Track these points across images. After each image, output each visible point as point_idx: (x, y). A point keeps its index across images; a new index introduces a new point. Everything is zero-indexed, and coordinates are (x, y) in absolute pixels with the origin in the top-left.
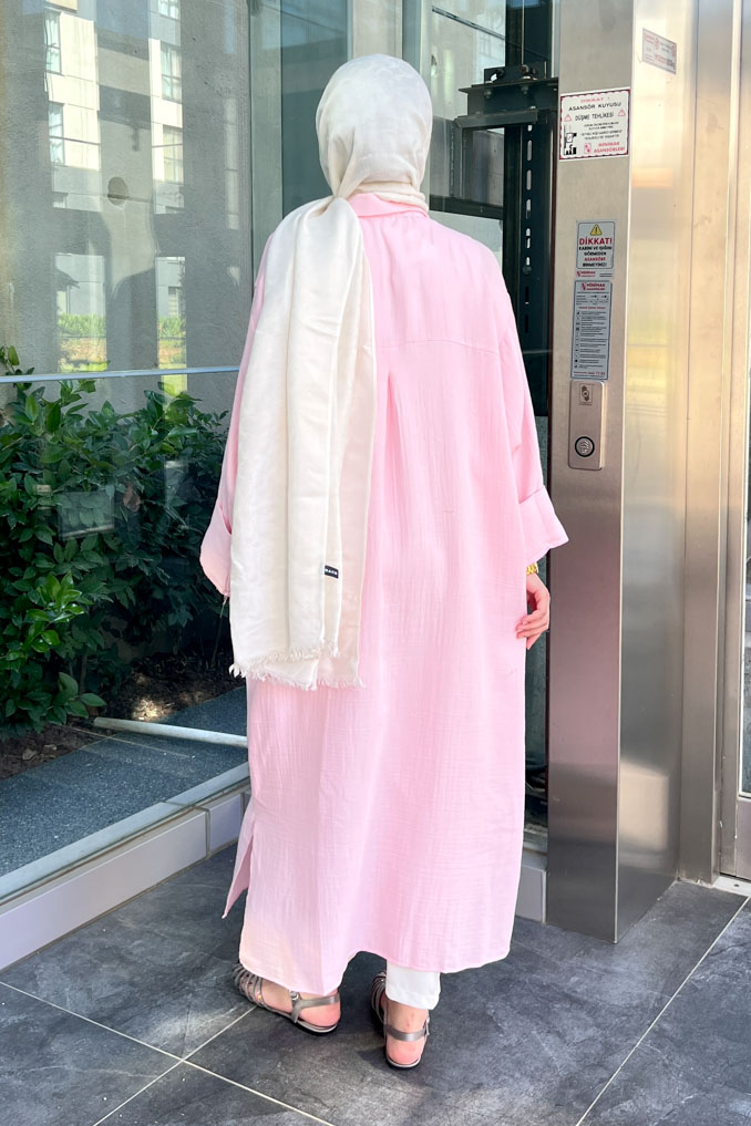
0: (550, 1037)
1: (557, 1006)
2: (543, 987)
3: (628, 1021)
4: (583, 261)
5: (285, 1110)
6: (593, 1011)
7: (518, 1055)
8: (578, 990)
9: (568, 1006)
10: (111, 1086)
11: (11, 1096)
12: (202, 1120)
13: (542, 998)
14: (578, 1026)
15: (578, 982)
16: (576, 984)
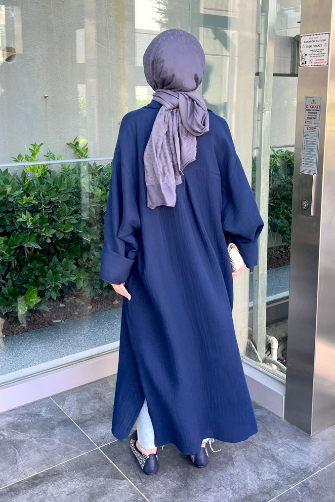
0: (254, 474)
1: (266, 460)
2: (264, 450)
3: (294, 476)
4: (307, 116)
5: (125, 479)
6: (280, 467)
7: (234, 479)
8: (280, 455)
9: (270, 461)
10: (67, 452)
11: (30, 448)
12: (92, 475)
13: (261, 455)
14: (269, 473)
15: (282, 451)
16: (280, 452)
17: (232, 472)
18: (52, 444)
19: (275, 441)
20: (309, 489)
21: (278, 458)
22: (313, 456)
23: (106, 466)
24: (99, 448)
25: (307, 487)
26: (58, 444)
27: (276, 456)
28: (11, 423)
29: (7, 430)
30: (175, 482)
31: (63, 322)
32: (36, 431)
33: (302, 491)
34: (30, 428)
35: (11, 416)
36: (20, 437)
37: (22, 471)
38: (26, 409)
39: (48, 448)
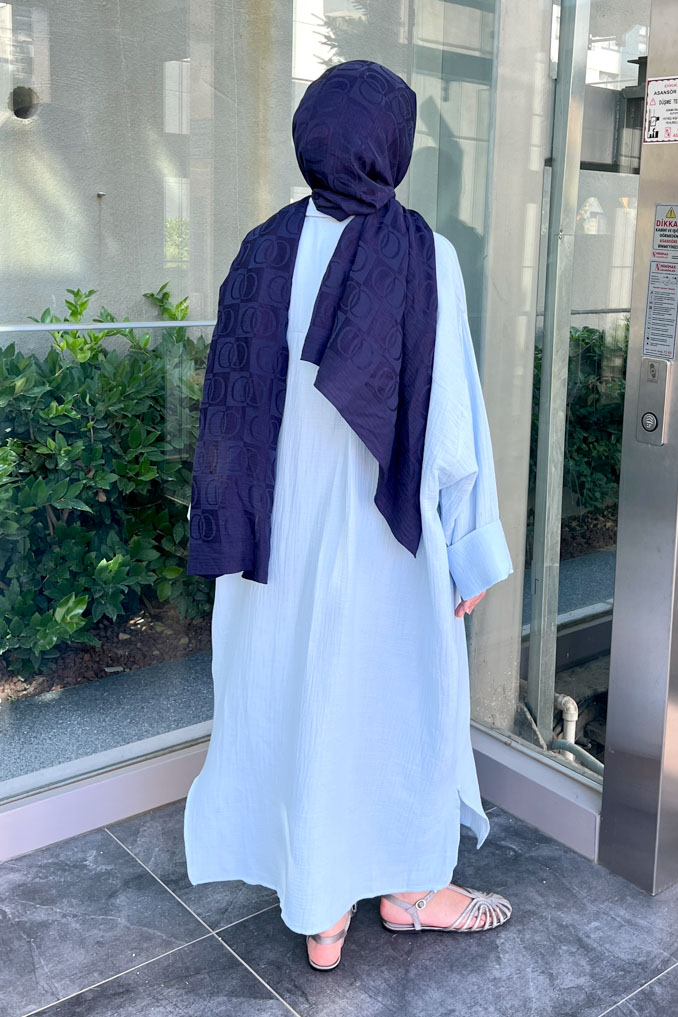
0: (541, 978)
1: (565, 948)
2: (561, 926)
3: (624, 977)
4: (658, 243)
5: (272, 997)
6: (595, 960)
7: (503, 989)
8: (592, 936)
9: (574, 950)
10: (145, 945)
11: (64, 937)
12: (200, 992)
13: (554, 936)
14: (573, 973)
15: (596, 928)
16: (593, 930)
17: (497, 974)
18: (111, 928)
19: (582, 909)
20: (656, 1004)
21: (589, 941)
22: (659, 935)
23: (231, 971)
24: (214, 933)
25: (651, 1000)
26: (126, 927)
27: (586, 939)
28: (20, 886)
29: (11, 901)
30: (380, 999)
31: (127, 670)
32: (74, 901)
33: (641, 1009)
34: (62, 896)
35: (19, 871)
36: (41, 914)
37: (46, 986)
38: (52, 856)
39: (102, 937)
